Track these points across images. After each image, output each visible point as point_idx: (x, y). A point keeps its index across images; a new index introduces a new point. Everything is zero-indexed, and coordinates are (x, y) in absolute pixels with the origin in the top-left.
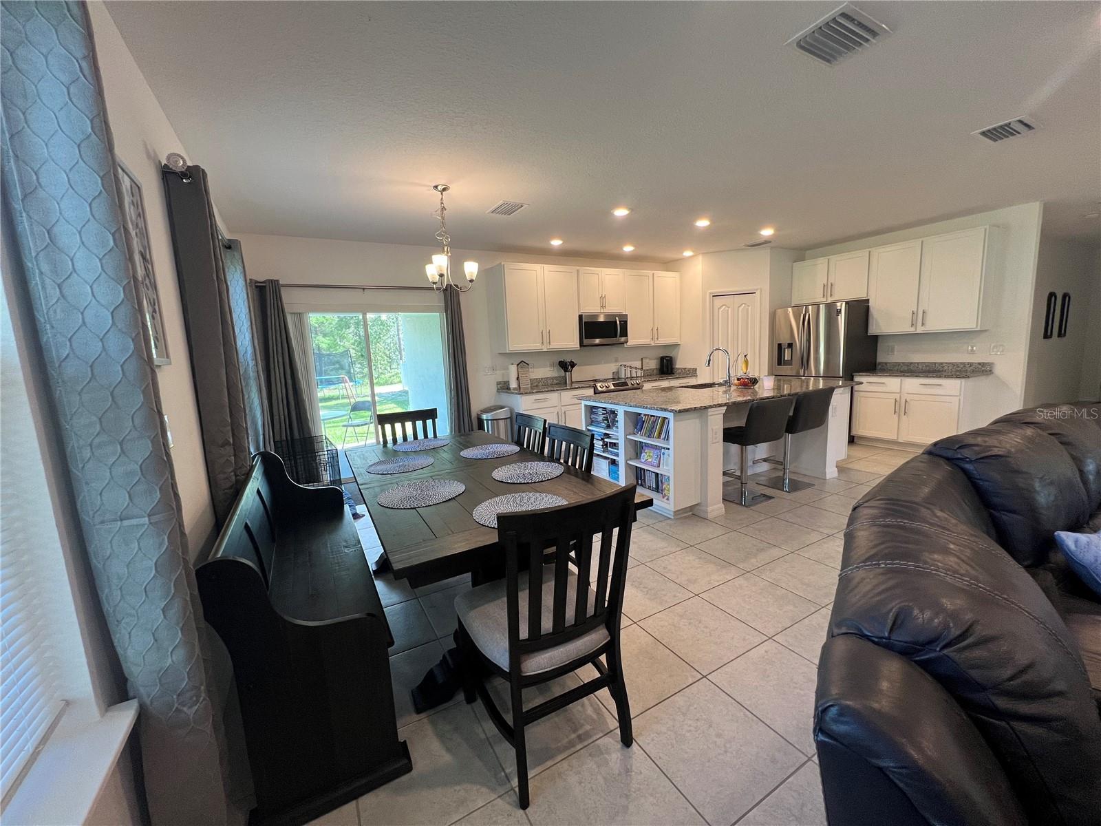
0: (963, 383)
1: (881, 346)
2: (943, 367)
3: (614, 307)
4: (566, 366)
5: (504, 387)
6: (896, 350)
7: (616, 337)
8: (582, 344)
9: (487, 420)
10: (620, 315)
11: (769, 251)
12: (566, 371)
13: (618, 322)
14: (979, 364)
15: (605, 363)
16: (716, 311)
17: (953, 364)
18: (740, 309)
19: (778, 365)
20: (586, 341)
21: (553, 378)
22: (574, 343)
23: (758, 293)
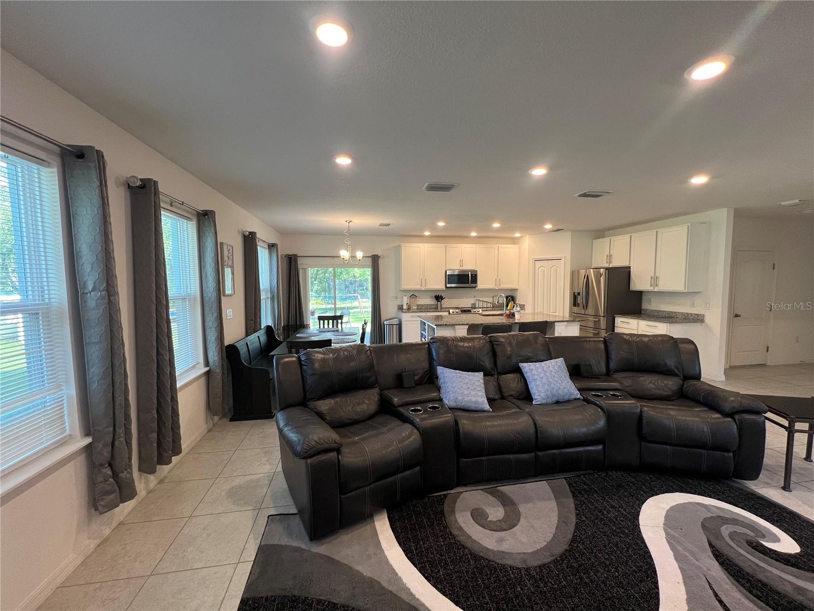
0: (668, 327)
1: (644, 297)
2: (676, 315)
3: (468, 266)
4: (439, 298)
5: (400, 308)
6: (652, 301)
7: (469, 283)
8: (446, 287)
9: (386, 325)
10: (472, 271)
11: (570, 233)
12: (438, 301)
13: (470, 275)
14: (696, 315)
15: (467, 298)
16: (537, 268)
17: (682, 314)
18: (552, 269)
19: (574, 306)
20: (448, 285)
21: (430, 305)
22: (441, 286)
23: (563, 259)
